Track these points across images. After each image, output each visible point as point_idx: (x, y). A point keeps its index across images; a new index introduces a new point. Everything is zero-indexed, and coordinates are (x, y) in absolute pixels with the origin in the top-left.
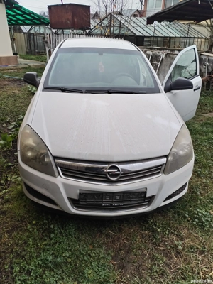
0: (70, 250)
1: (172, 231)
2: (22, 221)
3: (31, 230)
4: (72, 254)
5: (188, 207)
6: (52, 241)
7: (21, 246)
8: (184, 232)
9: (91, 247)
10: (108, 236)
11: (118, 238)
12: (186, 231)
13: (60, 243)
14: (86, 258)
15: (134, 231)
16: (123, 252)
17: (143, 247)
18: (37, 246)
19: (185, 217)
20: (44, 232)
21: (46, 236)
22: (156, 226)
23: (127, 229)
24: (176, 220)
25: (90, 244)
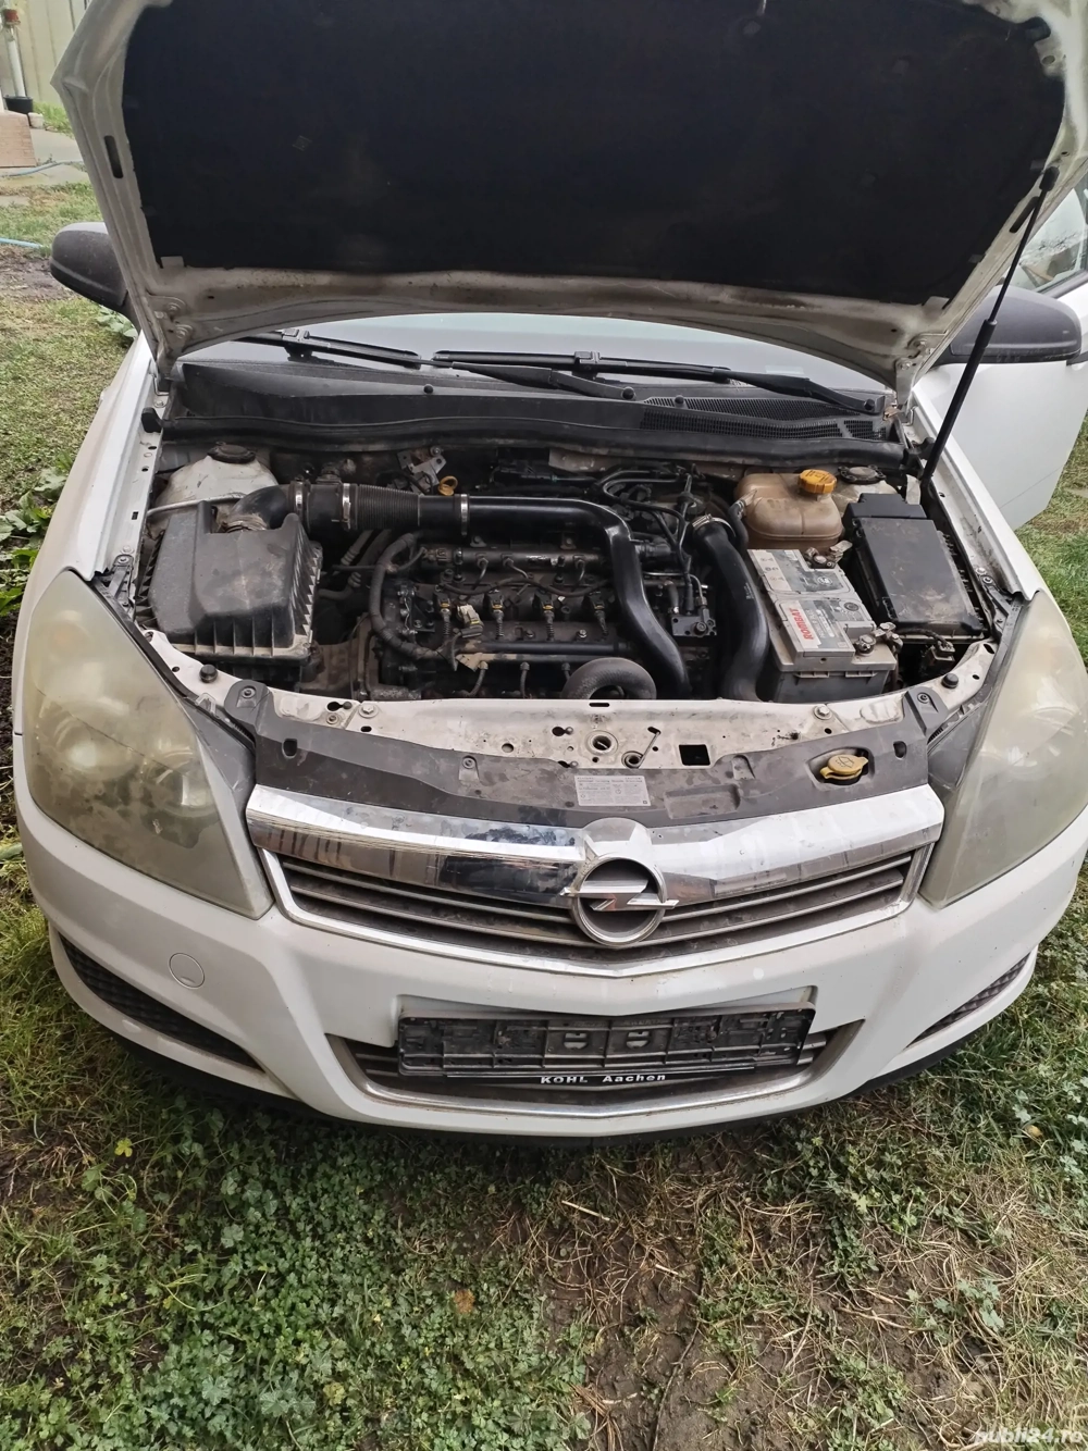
0: (341, 1326)
1: (940, 1210)
2: (52, 1136)
3: (102, 1193)
4: (353, 1351)
5: (1021, 1056)
6: (234, 1266)
7: (45, 1294)
8: (1008, 1216)
9: (465, 1309)
10: (560, 1232)
11: (624, 1247)
12: (1014, 1205)
13: (281, 1277)
14: (432, 1379)
15: (714, 1197)
16: (651, 1335)
17: (768, 1308)
18: (142, 1298)
19: (1008, 1122)
20: (179, 1208)
21: (194, 1231)
22: (842, 1171)
23: (670, 1185)
24: (955, 1141)
25: (461, 1286)
